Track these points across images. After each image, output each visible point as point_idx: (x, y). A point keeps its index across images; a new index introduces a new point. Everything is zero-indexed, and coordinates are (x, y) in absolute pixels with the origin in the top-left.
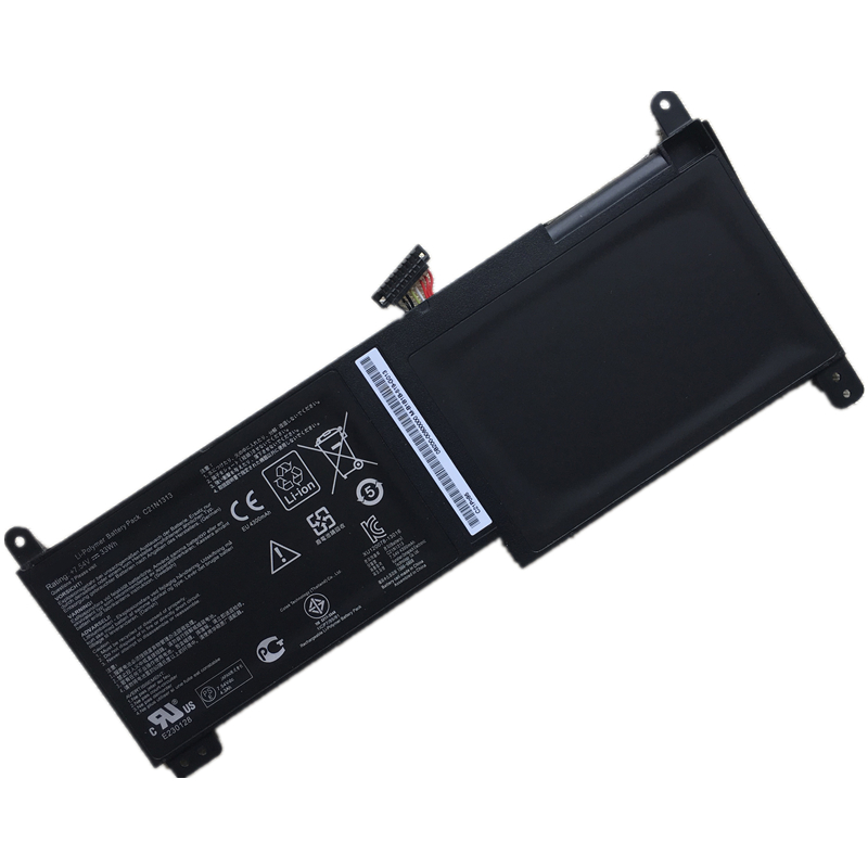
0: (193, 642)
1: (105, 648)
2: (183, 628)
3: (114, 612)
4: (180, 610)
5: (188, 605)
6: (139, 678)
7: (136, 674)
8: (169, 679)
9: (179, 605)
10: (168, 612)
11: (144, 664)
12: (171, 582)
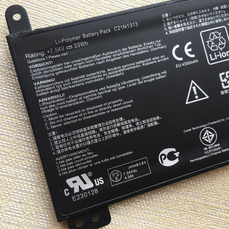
0: (118, 134)
1: (53, 117)
2: (114, 121)
3: (68, 93)
4: (116, 107)
5: (123, 106)
6: (70, 148)
7: (69, 144)
8: (91, 155)
9: (116, 103)
10: (107, 105)
11: (77, 139)
12: (116, 85)
